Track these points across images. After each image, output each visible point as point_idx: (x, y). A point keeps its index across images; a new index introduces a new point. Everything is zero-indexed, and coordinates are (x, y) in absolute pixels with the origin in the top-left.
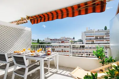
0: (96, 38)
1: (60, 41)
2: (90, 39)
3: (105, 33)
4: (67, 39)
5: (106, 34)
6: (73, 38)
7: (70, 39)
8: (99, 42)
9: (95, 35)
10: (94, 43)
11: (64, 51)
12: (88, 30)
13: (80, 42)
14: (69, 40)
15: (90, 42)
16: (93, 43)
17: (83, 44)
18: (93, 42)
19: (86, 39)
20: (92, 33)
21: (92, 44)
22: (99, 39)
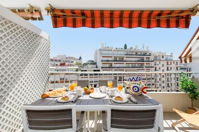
0: (115, 60)
1: (59, 63)
2: (108, 61)
3: (125, 53)
4: (69, 59)
5: (126, 55)
6: (79, 58)
7: (75, 59)
8: (118, 65)
9: (114, 55)
10: (113, 66)
11: (65, 80)
12: (105, 46)
13: (93, 65)
14: (72, 60)
15: (108, 66)
16: (111, 67)
17: (97, 67)
18: (111, 65)
19: (102, 61)
20: (110, 52)
21: (109, 68)
22: (118, 61)
